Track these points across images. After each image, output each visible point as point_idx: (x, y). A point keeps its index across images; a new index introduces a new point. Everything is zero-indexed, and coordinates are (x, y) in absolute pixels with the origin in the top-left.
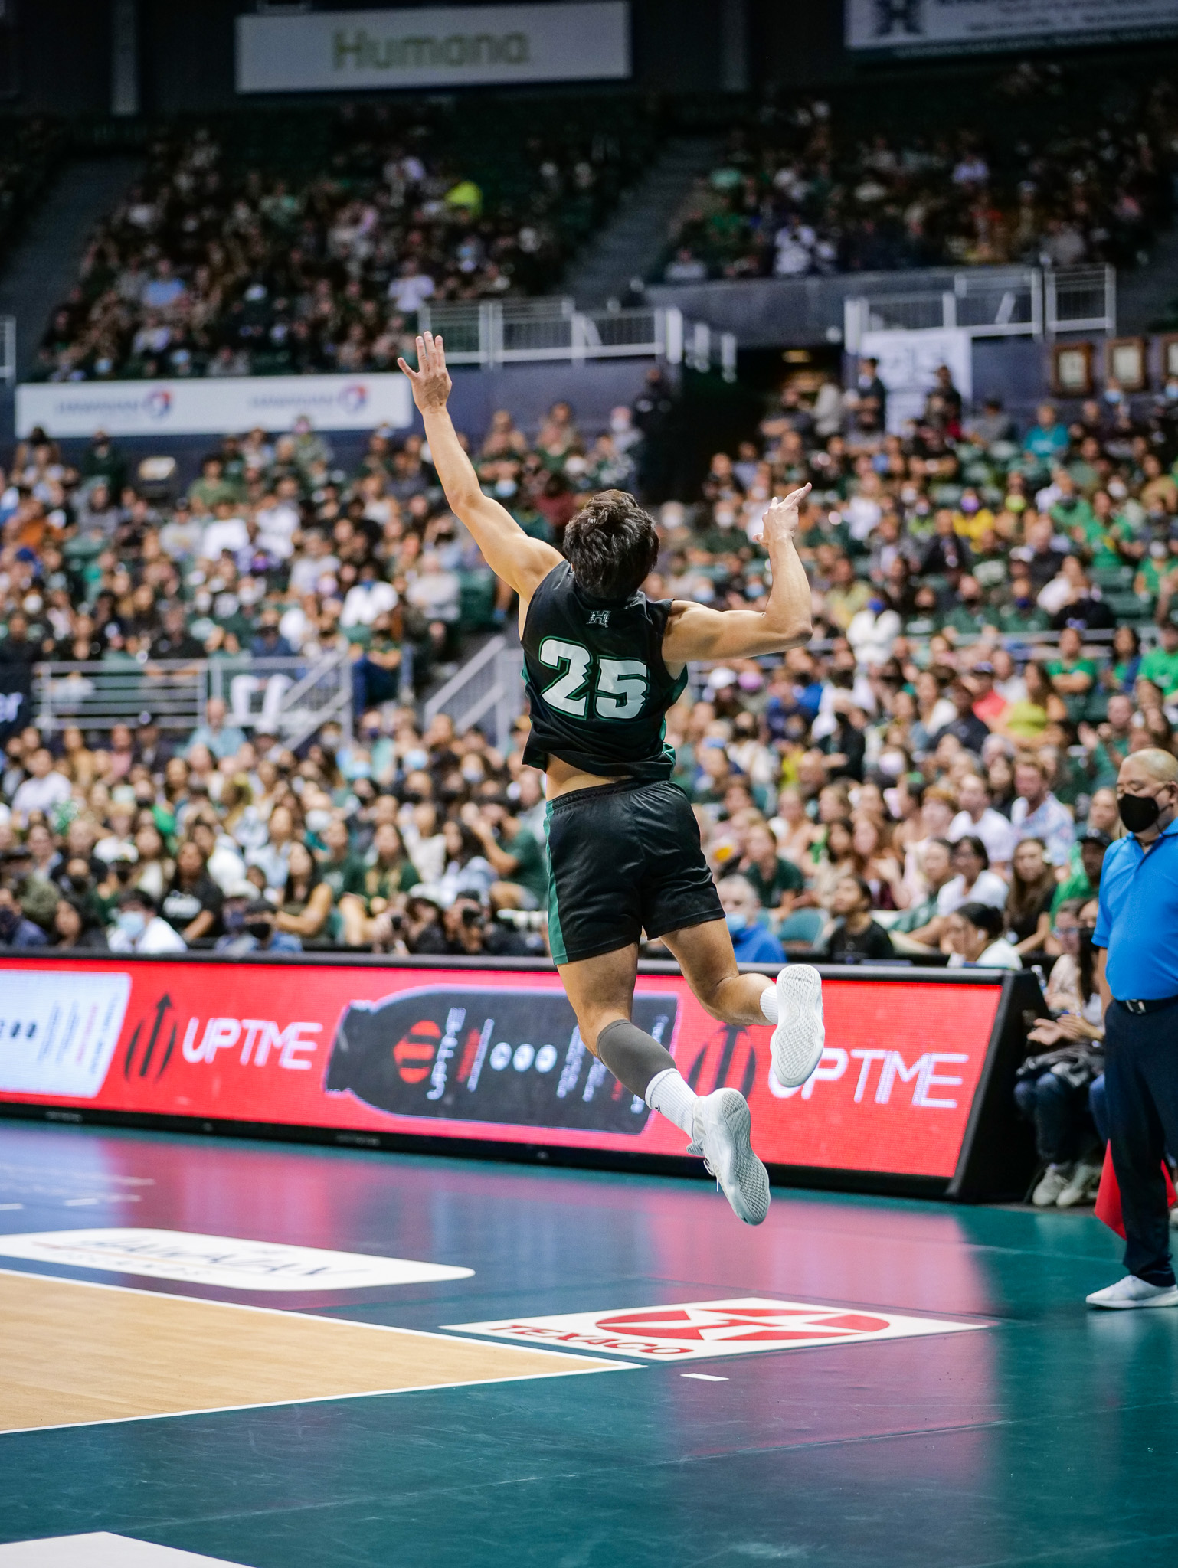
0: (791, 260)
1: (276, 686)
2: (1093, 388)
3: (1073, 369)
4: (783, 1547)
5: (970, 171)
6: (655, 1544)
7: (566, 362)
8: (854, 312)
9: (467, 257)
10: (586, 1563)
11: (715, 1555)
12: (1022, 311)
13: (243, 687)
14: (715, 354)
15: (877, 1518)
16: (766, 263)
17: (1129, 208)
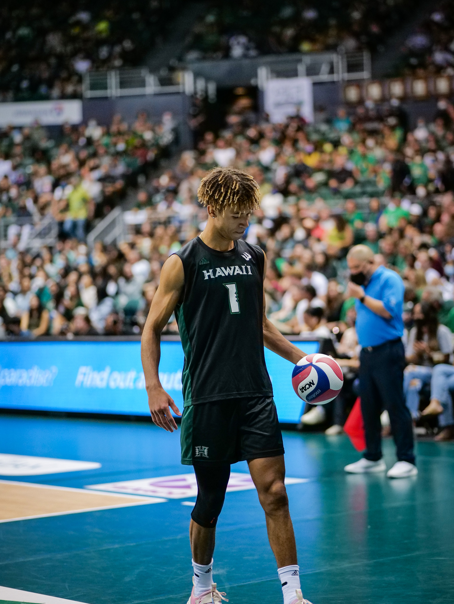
0: (237, 51)
1: (26, 230)
2: (361, 102)
3: (352, 94)
4: (217, 570)
5: (310, 14)
6: (164, 571)
7: (143, 96)
8: (263, 73)
9: (104, 52)
10: (134, 579)
11: (188, 574)
12: (332, 71)
13: (13, 231)
14: (206, 91)
15: (256, 557)
16: (227, 53)
17: (375, 29)
